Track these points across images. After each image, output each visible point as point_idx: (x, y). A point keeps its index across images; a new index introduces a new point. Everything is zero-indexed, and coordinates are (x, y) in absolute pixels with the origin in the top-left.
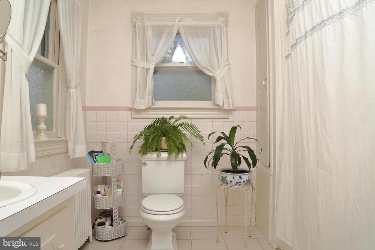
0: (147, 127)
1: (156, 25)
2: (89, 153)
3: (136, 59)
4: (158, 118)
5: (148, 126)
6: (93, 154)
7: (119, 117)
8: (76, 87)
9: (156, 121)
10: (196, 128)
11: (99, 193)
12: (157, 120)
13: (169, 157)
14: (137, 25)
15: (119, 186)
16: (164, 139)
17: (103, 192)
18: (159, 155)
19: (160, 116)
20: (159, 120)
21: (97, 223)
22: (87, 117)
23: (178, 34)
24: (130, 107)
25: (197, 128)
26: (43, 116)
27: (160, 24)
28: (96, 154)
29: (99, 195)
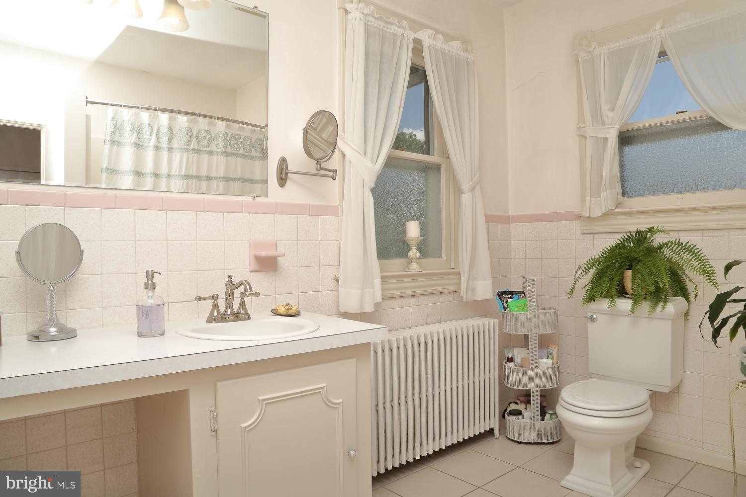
0: (608, 250)
1: (615, 49)
2: (498, 294)
3: (584, 123)
4: (630, 232)
5: (610, 247)
6: (504, 296)
7: (561, 233)
8: (473, 189)
9: (626, 237)
10: (698, 252)
11: (511, 360)
12: (628, 236)
13: (633, 311)
14: (580, 59)
15: (551, 354)
16: (629, 273)
17: (518, 359)
18: (613, 305)
19: (634, 229)
20: (632, 235)
21: (509, 409)
22: (512, 234)
23: (663, 54)
24: (576, 213)
25: (700, 253)
26: (413, 239)
27: (623, 46)
28: (509, 296)
29: (511, 365)
